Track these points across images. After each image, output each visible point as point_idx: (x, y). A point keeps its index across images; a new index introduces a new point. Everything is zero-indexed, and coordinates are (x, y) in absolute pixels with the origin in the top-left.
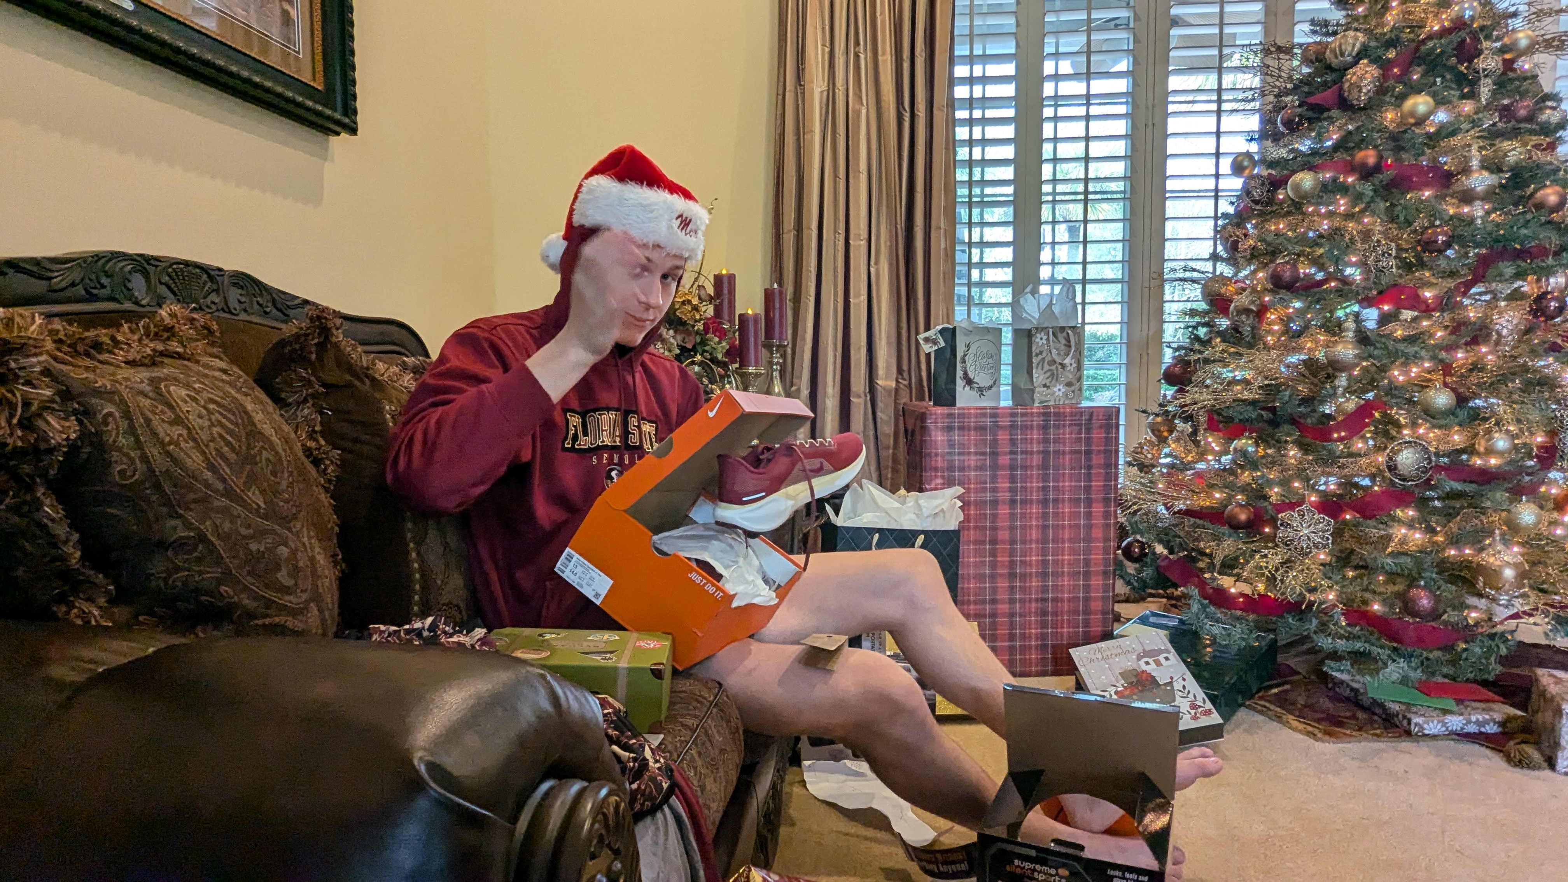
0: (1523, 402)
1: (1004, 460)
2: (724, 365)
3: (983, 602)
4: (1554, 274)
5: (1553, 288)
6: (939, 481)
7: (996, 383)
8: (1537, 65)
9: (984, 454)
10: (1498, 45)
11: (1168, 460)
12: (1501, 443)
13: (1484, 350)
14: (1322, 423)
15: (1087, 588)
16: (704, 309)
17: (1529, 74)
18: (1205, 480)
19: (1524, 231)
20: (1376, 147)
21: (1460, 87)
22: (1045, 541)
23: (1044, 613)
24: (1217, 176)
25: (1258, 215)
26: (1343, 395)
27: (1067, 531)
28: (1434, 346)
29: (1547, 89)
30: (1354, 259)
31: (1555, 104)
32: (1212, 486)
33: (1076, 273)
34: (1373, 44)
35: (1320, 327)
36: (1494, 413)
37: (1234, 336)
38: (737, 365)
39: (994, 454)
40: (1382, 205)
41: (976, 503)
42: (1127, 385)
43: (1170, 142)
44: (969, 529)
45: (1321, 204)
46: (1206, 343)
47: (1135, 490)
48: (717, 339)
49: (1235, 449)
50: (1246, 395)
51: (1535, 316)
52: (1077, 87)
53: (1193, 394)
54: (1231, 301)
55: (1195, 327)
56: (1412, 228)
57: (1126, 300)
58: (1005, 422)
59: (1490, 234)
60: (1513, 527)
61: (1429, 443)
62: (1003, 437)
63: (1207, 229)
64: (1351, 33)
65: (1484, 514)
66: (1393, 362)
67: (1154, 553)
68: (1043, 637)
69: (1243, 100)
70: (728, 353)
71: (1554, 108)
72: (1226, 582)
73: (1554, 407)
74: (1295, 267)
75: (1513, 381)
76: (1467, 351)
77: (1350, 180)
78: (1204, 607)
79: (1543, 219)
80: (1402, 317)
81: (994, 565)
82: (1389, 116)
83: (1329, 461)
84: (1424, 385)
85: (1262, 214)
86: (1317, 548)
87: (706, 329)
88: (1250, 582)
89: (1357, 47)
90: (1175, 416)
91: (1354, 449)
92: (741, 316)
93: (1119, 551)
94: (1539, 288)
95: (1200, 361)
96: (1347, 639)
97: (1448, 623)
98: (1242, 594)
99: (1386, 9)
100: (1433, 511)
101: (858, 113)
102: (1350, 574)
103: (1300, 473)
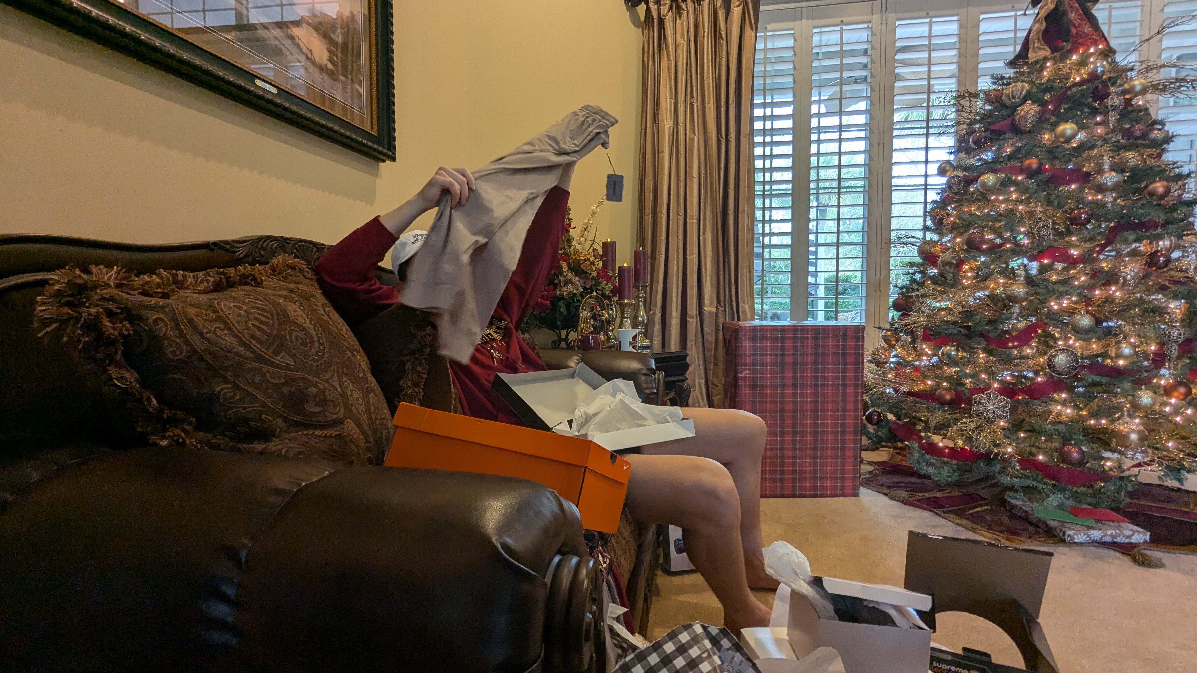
0: (1142, 324)
1: (789, 359)
2: (609, 298)
4: (1162, 238)
5: (1162, 249)
6: (747, 372)
8: (1146, 101)
9: (777, 355)
10: (1121, 89)
11: (894, 360)
12: (1127, 351)
13: (1113, 289)
14: (1001, 336)
15: (843, 442)
16: (597, 263)
17: (1142, 107)
18: (922, 373)
19: (1142, 211)
20: (1037, 157)
21: (1093, 117)
22: (815, 411)
24: (926, 176)
25: (956, 202)
26: (1017, 319)
27: (830, 405)
28: (1080, 287)
29: (1154, 118)
30: (1022, 230)
31: (1160, 127)
32: (927, 377)
33: (832, 239)
34: (1035, 90)
35: (1000, 274)
36: (1121, 332)
37: (940, 280)
38: (617, 298)
39: (783, 355)
40: (1042, 194)
41: (771, 386)
42: (867, 311)
43: (895, 154)
45: (1000, 194)
46: (921, 284)
47: (874, 379)
48: (605, 282)
49: (943, 353)
50: (950, 318)
51: (1150, 267)
52: (833, 121)
53: (914, 317)
54: (939, 258)
55: (913, 274)
56: (1064, 209)
57: (865, 256)
58: (790, 335)
59: (1117, 212)
60: (1135, 406)
61: (1076, 350)
62: (789, 344)
63: (919, 210)
64: (1019, 84)
65: (1115, 397)
66: (1051, 297)
67: (887, 419)
69: (947, 127)
70: (611, 291)
71: (1160, 130)
72: (936, 439)
73: (1163, 327)
74: (983, 235)
75: (1134, 309)
76: (1102, 290)
77: (1020, 178)
78: (922, 456)
79: (1155, 203)
80: (1056, 267)
81: (782, 426)
82: (1047, 137)
83: (1008, 361)
84: (1072, 313)
85: (959, 201)
86: (1000, 418)
87: (599, 276)
88: (952, 439)
89: (1024, 93)
90: (901, 331)
91: (1024, 354)
92: (619, 268)
93: (864, 418)
94: (1151, 249)
95: (917, 296)
96: (1021, 478)
97: (1090, 469)
98: (947, 447)
99: (1043, 68)
100: (1079, 395)
101: (692, 140)
102: (1022, 435)
103: (987, 369)
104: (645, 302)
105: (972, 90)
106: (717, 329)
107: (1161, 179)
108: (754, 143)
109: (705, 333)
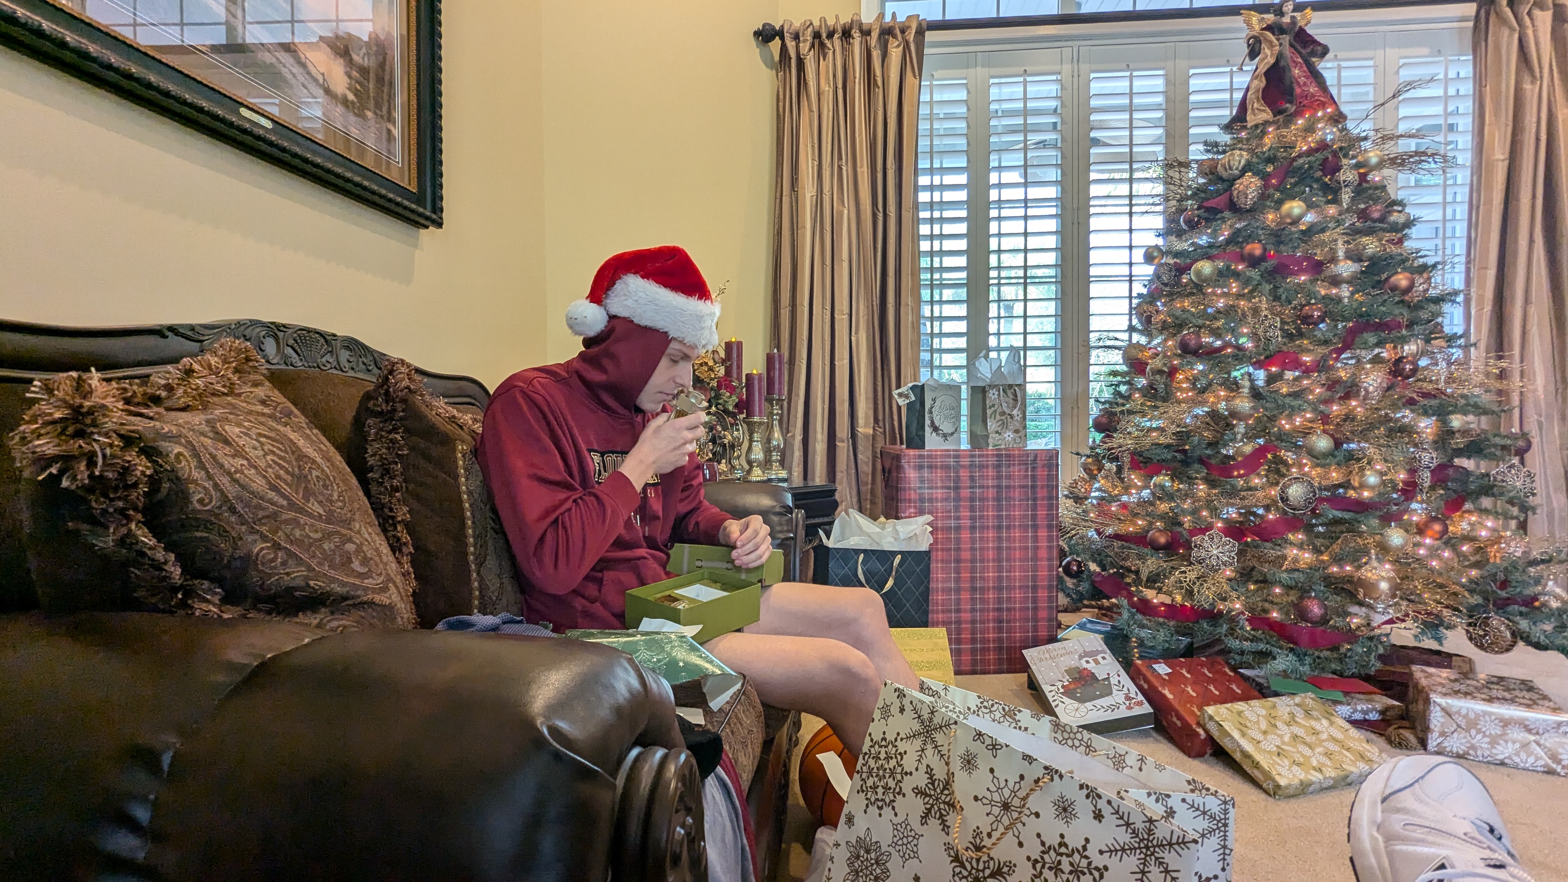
0: (1389, 446)
1: (965, 493)
2: (733, 415)
3: (950, 611)
4: (1407, 342)
5: (1407, 354)
6: (912, 510)
7: (957, 430)
8: (1384, 178)
9: (949, 488)
10: (1354, 161)
11: (1097, 494)
12: (1372, 479)
13: (1354, 403)
14: (1224, 463)
15: (1035, 600)
16: (717, 369)
17: (1379, 184)
18: (1129, 510)
19: (1383, 309)
20: (1260, 241)
21: (1325, 195)
22: (999, 560)
23: (1000, 621)
24: (1131, 264)
25: (1167, 295)
26: (1242, 440)
27: (1017, 552)
28: (1314, 401)
29: (1393, 197)
30: (1245, 331)
31: (1400, 208)
32: (1136, 515)
33: (1018, 342)
34: (1255, 160)
35: (1221, 385)
36: (1365, 456)
37: (1150, 392)
38: (744, 415)
39: (957, 488)
40: (1267, 287)
41: (943, 529)
42: (1062, 432)
43: (1092, 237)
44: (937, 550)
45: (1219, 286)
47: (1072, 518)
48: (728, 394)
49: (1155, 484)
50: (1162, 440)
51: (1395, 376)
52: (1018, 194)
53: (1118, 439)
54: (1147, 364)
55: (1117, 385)
56: (1293, 305)
57: (1059, 363)
58: (966, 461)
59: (1355, 310)
60: (1384, 549)
61: (1313, 479)
62: (964, 474)
63: (1123, 306)
64: (1238, 152)
65: (1361, 537)
66: (1281, 414)
67: (1089, 570)
68: (1000, 640)
69: (1153, 204)
70: (736, 406)
71: (1400, 212)
72: (1150, 594)
73: (1412, 449)
74: (1199, 337)
75: (1379, 428)
76: (1341, 405)
77: (1240, 267)
78: (1133, 615)
79: (1397, 299)
80: (1286, 377)
81: (958, 580)
82: (1271, 217)
83: (1233, 493)
84: (1306, 433)
85: (1170, 294)
86: (1225, 566)
87: (719, 386)
88: (1170, 594)
89: (1243, 162)
90: (1104, 457)
91: (1252, 484)
92: (747, 375)
93: (1061, 569)
94: (1396, 354)
95: (1122, 412)
96: (1252, 641)
97: (1334, 627)
98: (1163, 604)
99: (1264, 133)
100: (1318, 535)
101: (841, 214)
102: (1252, 587)
103: (1209, 504)
104: (780, 422)
105: (1181, 159)
106: (874, 457)
107: (1405, 269)
108: (918, 219)
109: (859, 461)
